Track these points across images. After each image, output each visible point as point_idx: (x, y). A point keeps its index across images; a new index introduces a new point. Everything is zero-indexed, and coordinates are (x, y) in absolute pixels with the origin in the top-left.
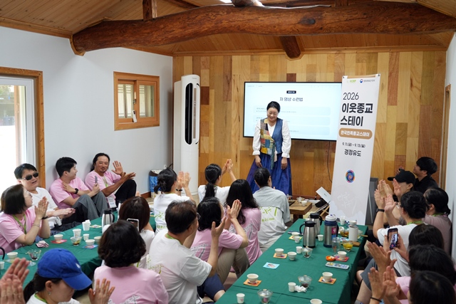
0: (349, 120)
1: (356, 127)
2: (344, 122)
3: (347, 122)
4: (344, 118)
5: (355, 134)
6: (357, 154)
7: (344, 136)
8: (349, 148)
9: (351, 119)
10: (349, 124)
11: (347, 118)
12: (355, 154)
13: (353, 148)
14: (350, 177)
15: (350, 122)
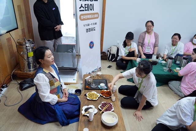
0: (85, 7)
1: (90, 12)
2: (82, 9)
3: (84, 9)
4: (82, 6)
5: (90, 17)
6: (93, 29)
7: (84, 19)
8: (88, 27)
9: (86, 6)
10: (86, 10)
11: (83, 6)
12: (92, 30)
13: (90, 27)
14: (92, 45)
15: (86, 9)
